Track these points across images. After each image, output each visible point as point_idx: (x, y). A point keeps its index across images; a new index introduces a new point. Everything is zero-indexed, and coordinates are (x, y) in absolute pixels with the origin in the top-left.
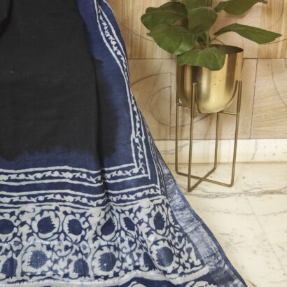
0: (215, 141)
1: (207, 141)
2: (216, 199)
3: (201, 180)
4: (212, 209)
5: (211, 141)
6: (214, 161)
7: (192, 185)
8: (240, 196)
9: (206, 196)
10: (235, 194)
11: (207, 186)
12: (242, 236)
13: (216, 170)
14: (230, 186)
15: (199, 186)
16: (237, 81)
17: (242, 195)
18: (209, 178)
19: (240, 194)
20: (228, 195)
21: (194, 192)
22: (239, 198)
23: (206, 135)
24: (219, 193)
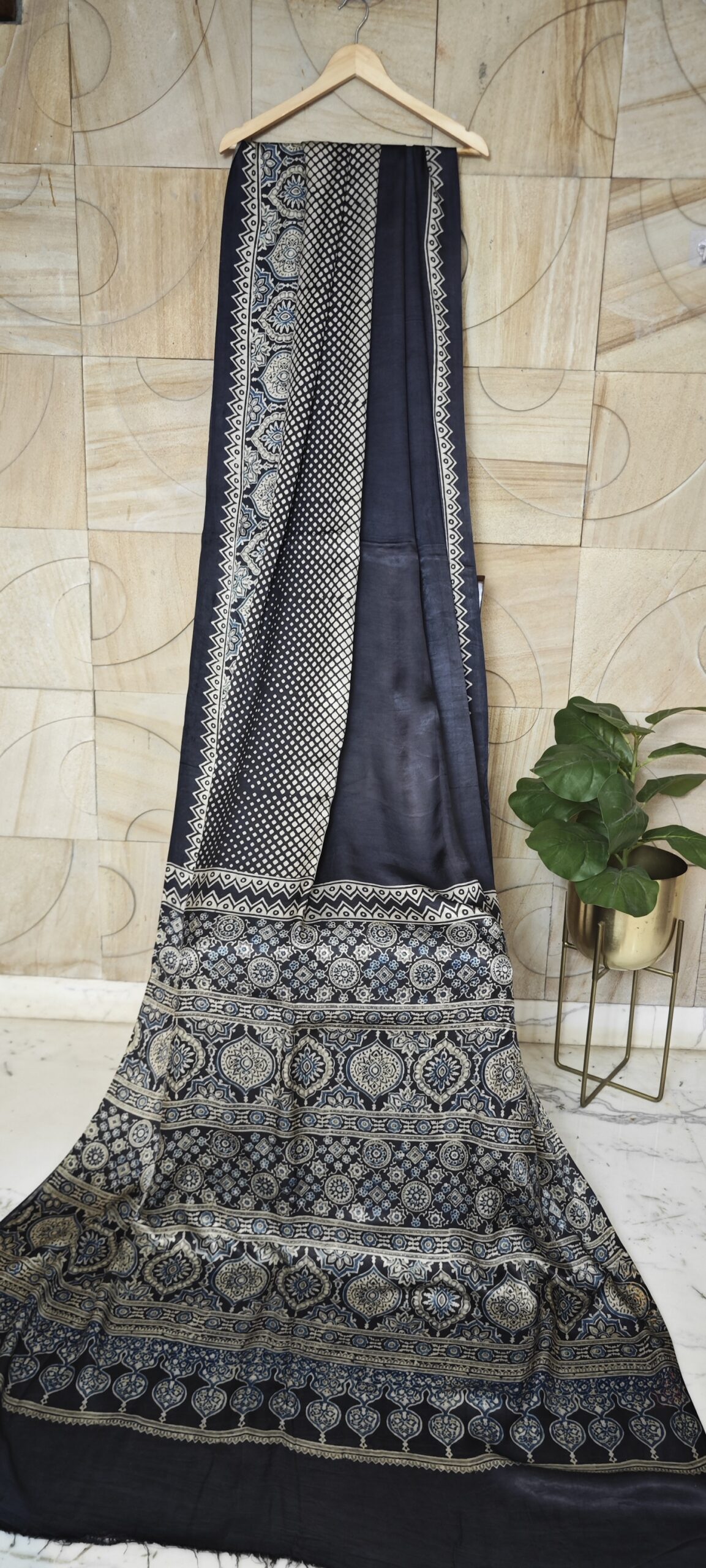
0: (628, 1007)
1: (613, 1007)
2: (632, 1126)
3: (603, 1083)
4: (625, 1147)
5: (621, 1007)
6: (625, 1044)
7: (588, 1093)
8: (675, 1122)
9: (614, 1119)
10: (667, 1117)
11: (614, 1096)
12: (680, 1204)
13: (628, 1064)
14: (658, 1100)
15: (600, 1095)
16: (675, 920)
17: (680, 1121)
18: (615, 1080)
19: (675, 1118)
20: (653, 1119)
21: (590, 1107)
22: (674, 1126)
23: (612, 995)
24: (637, 1113)
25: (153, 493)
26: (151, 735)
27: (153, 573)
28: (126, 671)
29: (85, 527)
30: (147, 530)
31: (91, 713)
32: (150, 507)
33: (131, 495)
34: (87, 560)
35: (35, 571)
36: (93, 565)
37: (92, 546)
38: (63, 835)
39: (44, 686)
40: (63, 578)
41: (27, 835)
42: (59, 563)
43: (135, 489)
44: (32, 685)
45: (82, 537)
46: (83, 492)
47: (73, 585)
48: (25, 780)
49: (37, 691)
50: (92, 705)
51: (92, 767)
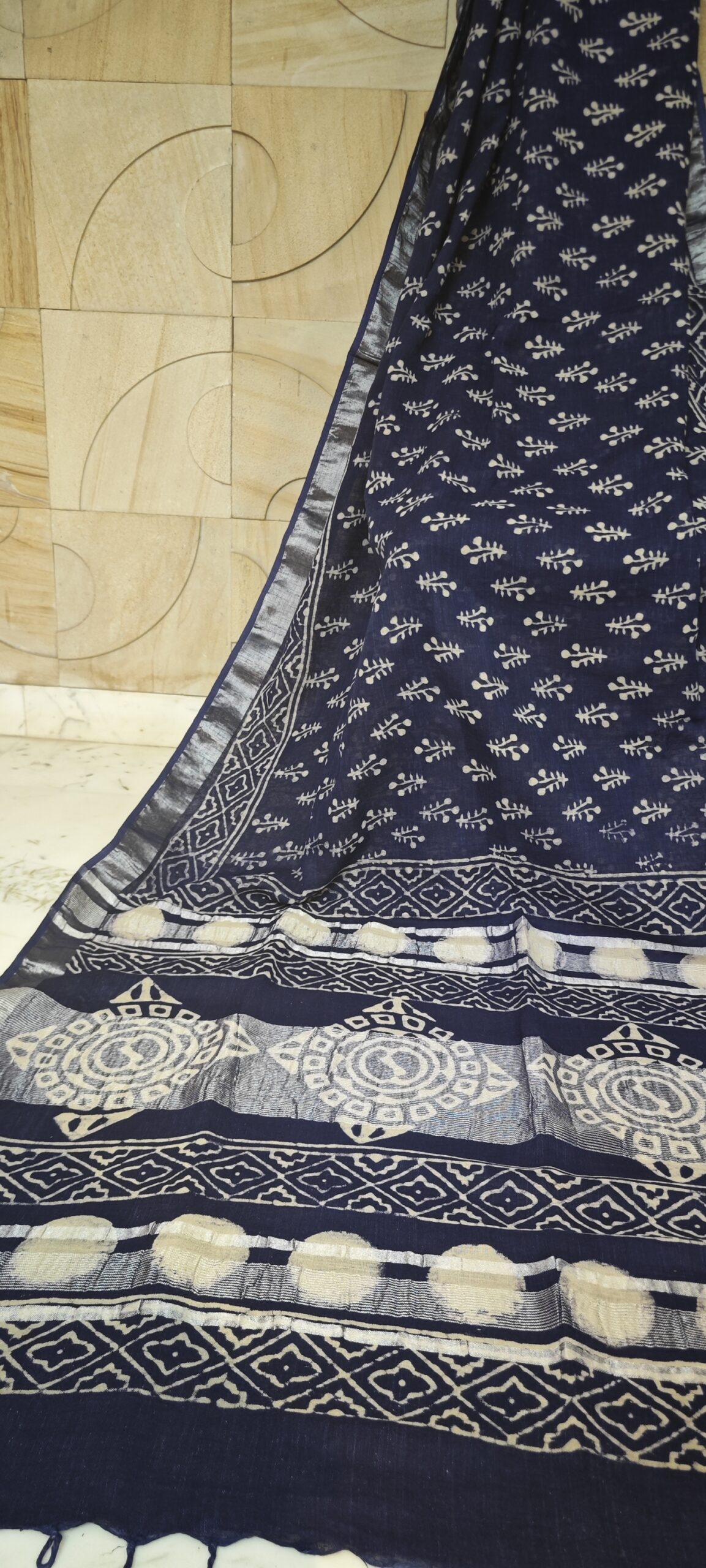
25: (320, 29)
26: (303, 378)
27: (314, 147)
28: (273, 289)
29: (227, 81)
30: (308, 85)
31: (229, 348)
32: (313, 50)
33: (290, 32)
34: (228, 131)
35: (163, 147)
36: (237, 136)
37: (236, 108)
38: (190, 512)
39: (170, 311)
40: (199, 157)
41: (145, 511)
42: (193, 135)
43: (294, 23)
44: (156, 310)
45: (223, 94)
46: (227, 28)
47: (211, 168)
48: (144, 438)
49: (162, 318)
50: (230, 336)
51: (228, 420)
